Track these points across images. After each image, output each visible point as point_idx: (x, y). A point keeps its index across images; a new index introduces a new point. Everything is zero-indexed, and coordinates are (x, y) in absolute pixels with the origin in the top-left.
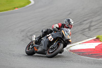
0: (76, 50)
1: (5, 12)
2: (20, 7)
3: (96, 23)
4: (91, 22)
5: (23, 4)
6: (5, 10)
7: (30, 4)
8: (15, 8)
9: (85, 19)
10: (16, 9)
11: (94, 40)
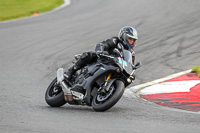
0: (153, 95)
1: (13, 20)
2: (43, 11)
3: (192, 42)
4: (182, 40)
5: (48, 5)
6: (13, 17)
7: (63, 6)
8: (33, 13)
9: (170, 34)
10: (35, 15)
11: (188, 75)
